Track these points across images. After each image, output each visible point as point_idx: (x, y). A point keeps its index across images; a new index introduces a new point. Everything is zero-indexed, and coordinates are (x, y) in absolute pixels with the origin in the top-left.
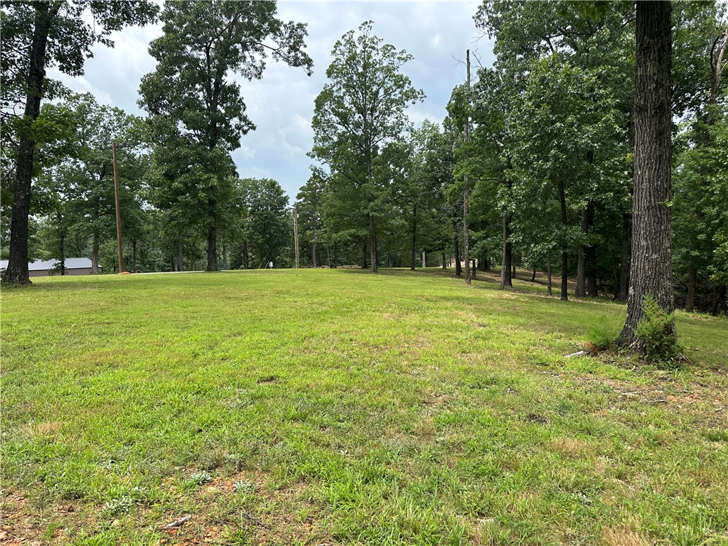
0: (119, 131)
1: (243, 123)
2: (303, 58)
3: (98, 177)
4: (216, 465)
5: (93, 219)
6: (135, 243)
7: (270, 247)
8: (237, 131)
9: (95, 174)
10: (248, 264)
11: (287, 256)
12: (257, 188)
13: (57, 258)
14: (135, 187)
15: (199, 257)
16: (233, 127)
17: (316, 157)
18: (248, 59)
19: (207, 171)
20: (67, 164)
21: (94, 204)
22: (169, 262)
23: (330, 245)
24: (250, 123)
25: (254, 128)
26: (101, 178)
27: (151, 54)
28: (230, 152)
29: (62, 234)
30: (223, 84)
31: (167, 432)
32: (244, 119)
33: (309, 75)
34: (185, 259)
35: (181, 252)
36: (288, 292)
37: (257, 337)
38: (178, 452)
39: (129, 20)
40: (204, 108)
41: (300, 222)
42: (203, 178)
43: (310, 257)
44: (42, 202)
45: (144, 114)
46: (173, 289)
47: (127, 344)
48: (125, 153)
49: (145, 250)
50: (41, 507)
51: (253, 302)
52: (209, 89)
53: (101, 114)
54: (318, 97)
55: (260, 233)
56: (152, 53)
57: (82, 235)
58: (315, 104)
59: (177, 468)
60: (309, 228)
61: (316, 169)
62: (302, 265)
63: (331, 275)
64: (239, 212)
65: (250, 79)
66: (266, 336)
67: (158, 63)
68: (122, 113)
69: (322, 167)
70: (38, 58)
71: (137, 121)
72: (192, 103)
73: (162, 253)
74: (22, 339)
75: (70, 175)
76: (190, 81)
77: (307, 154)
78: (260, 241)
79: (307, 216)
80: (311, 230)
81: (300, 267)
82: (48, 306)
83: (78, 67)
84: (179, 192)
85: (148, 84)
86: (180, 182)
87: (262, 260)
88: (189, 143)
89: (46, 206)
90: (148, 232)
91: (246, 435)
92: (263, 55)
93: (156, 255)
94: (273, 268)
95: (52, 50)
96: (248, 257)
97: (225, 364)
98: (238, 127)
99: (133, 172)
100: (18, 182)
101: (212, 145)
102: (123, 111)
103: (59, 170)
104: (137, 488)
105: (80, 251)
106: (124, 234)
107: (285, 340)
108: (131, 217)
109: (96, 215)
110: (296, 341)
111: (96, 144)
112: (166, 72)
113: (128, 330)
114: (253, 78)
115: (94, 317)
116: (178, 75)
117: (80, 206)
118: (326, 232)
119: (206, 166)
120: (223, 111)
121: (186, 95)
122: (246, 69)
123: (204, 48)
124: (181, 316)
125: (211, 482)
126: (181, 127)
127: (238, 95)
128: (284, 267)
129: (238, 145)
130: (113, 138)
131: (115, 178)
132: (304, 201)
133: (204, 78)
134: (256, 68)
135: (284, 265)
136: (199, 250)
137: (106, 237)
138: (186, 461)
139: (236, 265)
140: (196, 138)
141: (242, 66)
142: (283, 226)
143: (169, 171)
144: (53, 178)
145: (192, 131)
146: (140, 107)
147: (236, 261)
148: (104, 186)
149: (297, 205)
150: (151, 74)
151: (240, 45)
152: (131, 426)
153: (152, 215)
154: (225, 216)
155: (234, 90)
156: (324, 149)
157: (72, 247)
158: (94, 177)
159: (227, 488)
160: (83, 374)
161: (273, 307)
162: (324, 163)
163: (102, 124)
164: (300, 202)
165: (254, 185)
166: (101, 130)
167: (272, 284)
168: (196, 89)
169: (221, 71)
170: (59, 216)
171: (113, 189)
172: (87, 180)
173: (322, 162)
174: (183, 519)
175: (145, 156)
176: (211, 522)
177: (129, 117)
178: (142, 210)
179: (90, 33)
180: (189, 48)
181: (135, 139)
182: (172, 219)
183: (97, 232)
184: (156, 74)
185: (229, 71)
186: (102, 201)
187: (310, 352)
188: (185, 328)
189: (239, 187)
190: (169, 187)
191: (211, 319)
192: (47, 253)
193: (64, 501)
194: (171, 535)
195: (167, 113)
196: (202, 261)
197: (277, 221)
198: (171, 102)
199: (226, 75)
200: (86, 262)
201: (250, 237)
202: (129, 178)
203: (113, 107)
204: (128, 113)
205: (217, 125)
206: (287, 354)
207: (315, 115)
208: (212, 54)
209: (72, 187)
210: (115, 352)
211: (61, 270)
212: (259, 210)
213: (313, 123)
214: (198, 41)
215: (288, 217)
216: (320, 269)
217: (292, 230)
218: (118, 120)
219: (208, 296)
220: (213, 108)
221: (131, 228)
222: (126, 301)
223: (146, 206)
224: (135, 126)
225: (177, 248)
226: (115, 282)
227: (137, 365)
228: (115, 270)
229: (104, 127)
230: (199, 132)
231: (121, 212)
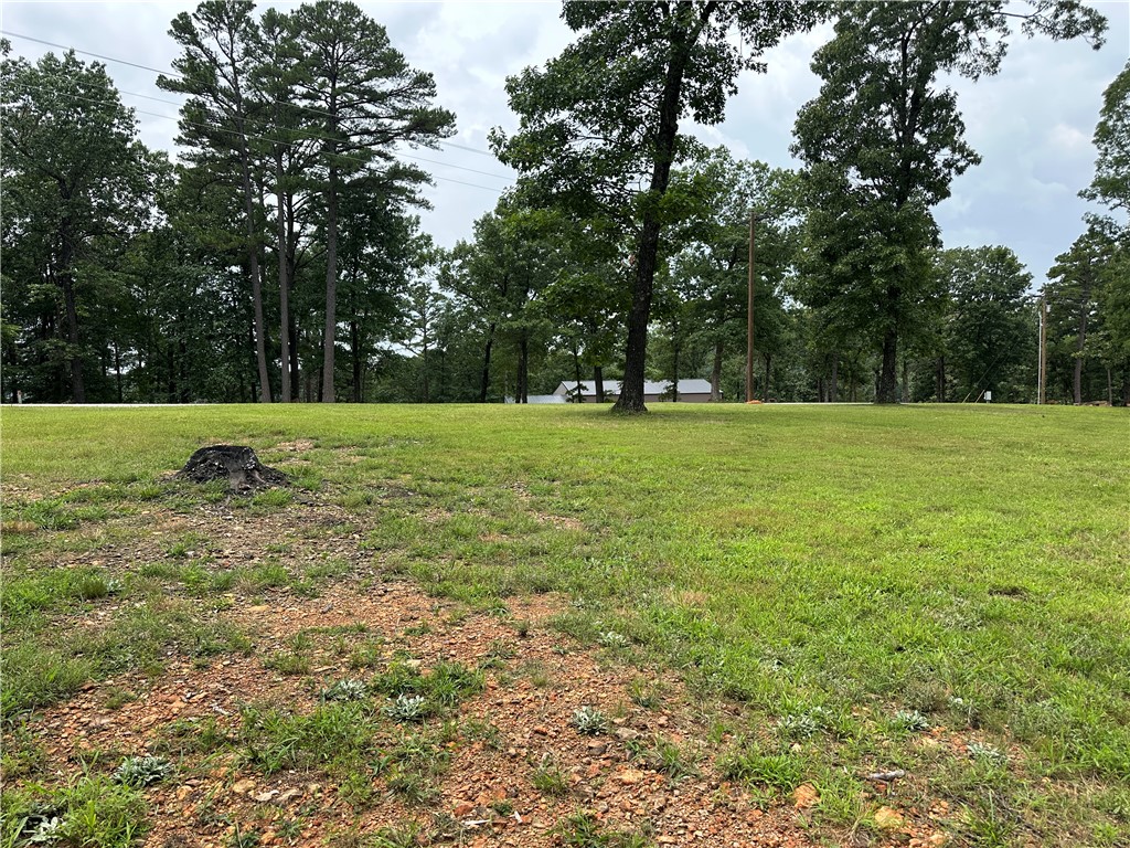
0: (758, 196)
1: (957, 156)
2: (1087, 18)
3: (726, 265)
4: (932, 708)
5: (716, 325)
6: (769, 360)
7: (988, 365)
8: (946, 171)
9: (723, 262)
10: (944, 394)
11: (1019, 381)
12: (970, 263)
13: (668, 379)
14: (775, 277)
15: (863, 381)
16: (940, 165)
17: (1099, 198)
18: (976, 45)
19: (891, 242)
20: (689, 251)
21: (719, 303)
22: (816, 387)
23: (1116, 362)
24: (970, 154)
25: (977, 161)
26: (731, 267)
27: (813, 71)
28: (930, 207)
29: (676, 347)
30: (927, 95)
31: (849, 639)
32: (962, 149)
33: (1097, 47)
34: (839, 384)
35: (835, 372)
36: (1027, 446)
37: (978, 517)
38: (872, 674)
39: (790, 28)
40: (892, 142)
41: (1050, 320)
42: (882, 255)
43: (1068, 384)
44: (662, 304)
45: (797, 165)
46: (828, 429)
47: (774, 502)
48: (765, 226)
49: (781, 370)
50: (700, 697)
51: (963, 458)
52: (901, 110)
53: (737, 174)
54: (1112, 86)
55: (971, 341)
56: (815, 69)
57: (700, 348)
58: (1104, 99)
59: (873, 696)
60: (1069, 331)
61: (1096, 219)
62: (1050, 398)
63: (1117, 420)
64: (939, 306)
65: (976, 77)
66: (993, 518)
67: (824, 82)
68: (764, 168)
69: (1110, 214)
70: (670, 110)
71: (785, 177)
72: (874, 137)
73: (806, 373)
74: (646, 481)
75: (692, 265)
76: (870, 102)
77: (1080, 194)
78: (969, 356)
79: (1067, 309)
80: (1074, 333)
81: (1046, 403)
82: (668, 441)
83: (718, 111)
84: (843, 279)
85: (808, 117)
86: (847, 264)
87: (971, 387)
88: (863, 201)
89: (667, 310)
90: (789, 343)
91: (979, 673)
92: (1005, 30)
93: (799, 377)
94: (991, 402)
95: (687, 93)
96: (945, 381)
97: (928, 554)
98: (948, 164)
99: (777, 253)
100: (639, 279)
101: (902, 199)
102: (766, 165)
103: (679, 260)
104: (819, 708)
105: (695, 369)
106: (756, 345)
107: (1034, 528)
108: (767, 321)
109: (721, 320)
110: (1056, 534)
111: (727, 219)
112: (836, 93)
113: (775, 482)
114: (981, 75)
115: (725, 460)
116: (854, 95)
117: (701, 308)
118: (1108, 338)
119: (888, 234)
120: (924, 141)
121: (865, 124)
122: (969, 62)
123: (899, 43)
124: (846, 469)
125: (927, 732)
126: (854, 178)
127: (953, 110)
128: (1013, 402)
129: (947, 194)
130: (750, 206)
131: (750, 264)
132: (1063, 281)
133: (894, 92)
134: (990, 56)
135: (1013, 397)
136: (863, 369)
137: (731, 351)
138: (886, 689)
139: (922, 395)
140: (875, 192)
141: (963, 58)
142: (1016, 328)
143: (831, 247)
144: (671, 272)
145: (869, 182)
146: (793, 156)
147: (922, 388)
148: (734, 279)
149: (1048, 289)
150: (812, 102)
151: (961, 23)
152: (797, 620)
153: (796, 317)
154: (915, 315)
155: (946, 102)
156: (1118, 180)
157: (687, 365)
158: (721, 266)
159: (956, 748)
160: (722, 535)
161: (1002, 469)
162: (1116, 206)
163: (736, 188)
164: (1054, 284)
165: (967, 257)
166: (735, 197)
167: (995, 429)
168: (881, 113)
169: (925, 74)
170: (674, 324)
171: (745, 281)
172: (713, 270)
173: (1111, 204)
174: (892, 773)
175: (793, 229)
176: (937, 791)
177: (773, 173)
178: (784, 310)
179: (736, 59)
180: (873, 48)
181: (780, 204)
182: (829, 321)
183: (720, 343)
184: (820, 101)
185: (939, 73)
186: (730, 299)
187: (1087, 558)
188: (855, 489)
189: (938, 264)
190: (829, 272)
191: (894, 479)
192: (657, 372)
193: (727, 699)
194: (878, 790)
195: (833, 159)
196: (866, 388)
197: (1005, 319)
198: (839, 140)
199: (934, 79)
200: (703, 386)
201: (953, 347)
202: (768, 264)
203: (753, 161)
204: (772, 167)
205: (913, 166)
206: (1041, 553)
207: (1102, 119)
208: (911, 50)
209: (693, 282)
210: (759, 512)
211: (673, 395)
212: (971, 301)
213: (1096, 134)
214: (889, 34)
215: (1027, 312)
216: (1090, 408)
217: (1035, 336)
218: (759, 179)
219: (884, 443)
220: (907, 139)
221: (767, 336)
222: (764, 442)
223: (789, 303)
224: (781, 185)
225: (830, 366)
226: (744, 414)
227: (791, 535)
228: (738, 397)
229: (739, 192)
230: (881, 181)
231: (755, 313)
